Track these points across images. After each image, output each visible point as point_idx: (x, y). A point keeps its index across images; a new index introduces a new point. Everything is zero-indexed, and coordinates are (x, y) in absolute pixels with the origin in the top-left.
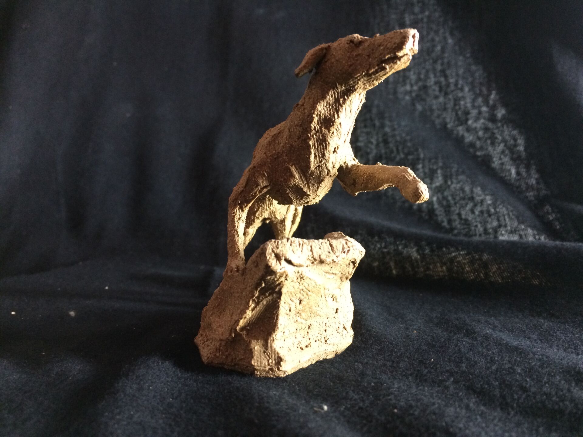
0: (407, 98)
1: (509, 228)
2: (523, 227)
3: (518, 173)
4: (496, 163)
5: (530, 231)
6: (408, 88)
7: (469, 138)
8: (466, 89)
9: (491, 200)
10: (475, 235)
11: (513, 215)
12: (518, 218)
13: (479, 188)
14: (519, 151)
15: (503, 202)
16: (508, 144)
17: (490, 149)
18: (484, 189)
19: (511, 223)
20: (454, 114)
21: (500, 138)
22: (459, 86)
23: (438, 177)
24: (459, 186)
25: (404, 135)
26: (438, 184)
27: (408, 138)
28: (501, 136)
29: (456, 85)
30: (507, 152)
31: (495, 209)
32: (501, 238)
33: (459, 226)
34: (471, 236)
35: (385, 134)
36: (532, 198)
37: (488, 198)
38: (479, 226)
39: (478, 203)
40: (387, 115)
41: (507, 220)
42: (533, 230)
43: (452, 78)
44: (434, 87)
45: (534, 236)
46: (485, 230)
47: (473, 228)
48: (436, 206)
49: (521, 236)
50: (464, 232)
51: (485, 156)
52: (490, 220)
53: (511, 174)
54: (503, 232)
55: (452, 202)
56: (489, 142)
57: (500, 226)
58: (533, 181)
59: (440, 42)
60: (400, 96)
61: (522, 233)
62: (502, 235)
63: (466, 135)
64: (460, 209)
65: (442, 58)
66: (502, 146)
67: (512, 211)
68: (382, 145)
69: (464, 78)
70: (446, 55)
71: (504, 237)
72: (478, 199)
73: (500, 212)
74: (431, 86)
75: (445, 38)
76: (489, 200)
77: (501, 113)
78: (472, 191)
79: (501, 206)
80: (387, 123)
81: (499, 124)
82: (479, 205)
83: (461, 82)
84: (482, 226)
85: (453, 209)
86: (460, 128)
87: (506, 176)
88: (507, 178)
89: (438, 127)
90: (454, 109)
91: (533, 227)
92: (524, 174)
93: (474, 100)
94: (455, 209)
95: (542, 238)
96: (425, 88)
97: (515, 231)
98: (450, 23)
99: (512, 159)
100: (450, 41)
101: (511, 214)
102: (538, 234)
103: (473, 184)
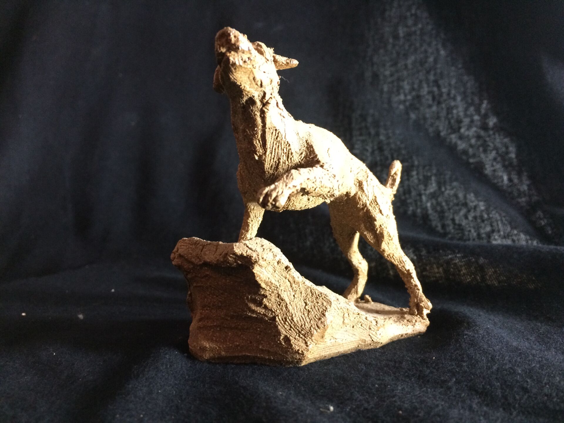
0: (402, 107)
1: (502, 233)
2: (515, 232)
3: (510, 180)
4: (488, 170)
5: (522, 236)
6: (402, 97)
7: (462, 146)
8: (459, 98)
9: (484, 206)
10: (469, 240)
11: (506, 220)
12: (510, 223)
13: (472, 195)
14: (510, 159)
15: (495, 208)
16: (500, 152)
17: (482, 156)
18: (477, 195)
19: (503, 228)
20: (447, 122)
21: (491, 145)
22: (452, 95)
23: (431, 184)
24: (452, 192)
25: (398, 143)
26: (432, 190)
27: (403, 146)
28: (493, 143)
29: (449, 94)
30: (499, 159)
31: (488, 214)
32: (494, 242)
33: (453, 231)
34: (465, 241)
35: (380, 142)
36: (524, 204)
37: (482, 204)
38: (473, 231)
39: (471, 208)
40: (382, 124)
41: (500, 225)
42: (525, 235)
43: (445, 87)
44: (427, 97)
45: (527, 241)
46: (479, 235)
47: (466, 233)
48: (430, 211)
49: (513, 241)
50: (457, 237)
51: (477, 163)
52: (483, 225)
53: (503, 181)
54: (496, 237)
55: (446, 207)
56: (481, 149)
57: (493, 231)
58: (524, 188)
59: (432, 53)
60: (395, 105)
61: (515, 238)
62: (495, 240)
63: (459, 142)
64: (453, 214)
65: (435, 69)
66: (494, 154)
67: (504, 217)
68: (376, 152)
69: (456, 88)
70: (439, 66)
71: (497, 241)
72: (472, 205)
73: (493, 217)
74: (424, 96)
75: (438, 50)
76: (482, 206)
77: (492, 121)
78: (465, 197)
79: (494, 212)
80: (382, 131)
81: (491, 132)
82: (472, 211)
83: (453, 92)
84: (475, 231)
85: (446, 214)
86: (453, 136)
87: (498, 183)
88: (500, 184)
89: (432, 135)
90: (447, 118)
91: (526, 233)
92: (516, 181)
93: (466, 109)
94: (449, 215)
95: (535, 243)
96: (418, 97)
97: (508, 236)
98: (442, 35)
99: (505, 167)
100: (442, 52)
101: (504, 219)
102: (531, 239)
103: (467, 190)
